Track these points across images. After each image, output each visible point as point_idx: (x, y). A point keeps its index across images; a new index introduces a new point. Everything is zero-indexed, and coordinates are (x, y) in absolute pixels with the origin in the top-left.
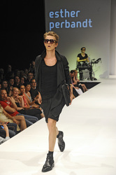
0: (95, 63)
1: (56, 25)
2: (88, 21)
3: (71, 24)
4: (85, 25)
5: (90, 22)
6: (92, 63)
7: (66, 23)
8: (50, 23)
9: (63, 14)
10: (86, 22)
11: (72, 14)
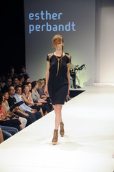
0: (79, 69)
1: (36, 28)
2: (71, 24)
3: (53, 27)
4: (68, 28)
5: (73, 25)
6: (75, 69)
7: (47, 26)
8: (30, 26)
9: (44, 16)
10: (69, 25)
11: (54, 16)
